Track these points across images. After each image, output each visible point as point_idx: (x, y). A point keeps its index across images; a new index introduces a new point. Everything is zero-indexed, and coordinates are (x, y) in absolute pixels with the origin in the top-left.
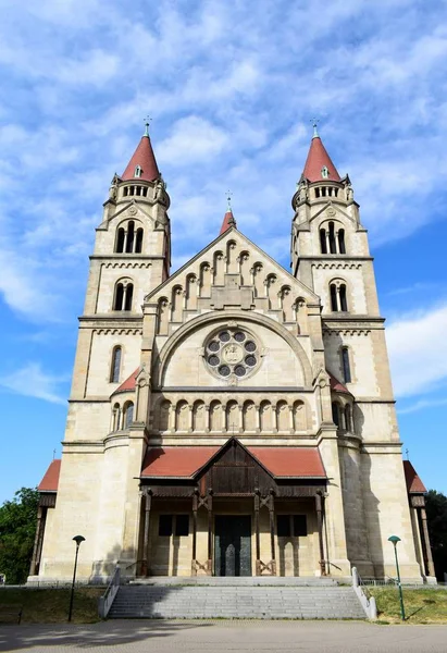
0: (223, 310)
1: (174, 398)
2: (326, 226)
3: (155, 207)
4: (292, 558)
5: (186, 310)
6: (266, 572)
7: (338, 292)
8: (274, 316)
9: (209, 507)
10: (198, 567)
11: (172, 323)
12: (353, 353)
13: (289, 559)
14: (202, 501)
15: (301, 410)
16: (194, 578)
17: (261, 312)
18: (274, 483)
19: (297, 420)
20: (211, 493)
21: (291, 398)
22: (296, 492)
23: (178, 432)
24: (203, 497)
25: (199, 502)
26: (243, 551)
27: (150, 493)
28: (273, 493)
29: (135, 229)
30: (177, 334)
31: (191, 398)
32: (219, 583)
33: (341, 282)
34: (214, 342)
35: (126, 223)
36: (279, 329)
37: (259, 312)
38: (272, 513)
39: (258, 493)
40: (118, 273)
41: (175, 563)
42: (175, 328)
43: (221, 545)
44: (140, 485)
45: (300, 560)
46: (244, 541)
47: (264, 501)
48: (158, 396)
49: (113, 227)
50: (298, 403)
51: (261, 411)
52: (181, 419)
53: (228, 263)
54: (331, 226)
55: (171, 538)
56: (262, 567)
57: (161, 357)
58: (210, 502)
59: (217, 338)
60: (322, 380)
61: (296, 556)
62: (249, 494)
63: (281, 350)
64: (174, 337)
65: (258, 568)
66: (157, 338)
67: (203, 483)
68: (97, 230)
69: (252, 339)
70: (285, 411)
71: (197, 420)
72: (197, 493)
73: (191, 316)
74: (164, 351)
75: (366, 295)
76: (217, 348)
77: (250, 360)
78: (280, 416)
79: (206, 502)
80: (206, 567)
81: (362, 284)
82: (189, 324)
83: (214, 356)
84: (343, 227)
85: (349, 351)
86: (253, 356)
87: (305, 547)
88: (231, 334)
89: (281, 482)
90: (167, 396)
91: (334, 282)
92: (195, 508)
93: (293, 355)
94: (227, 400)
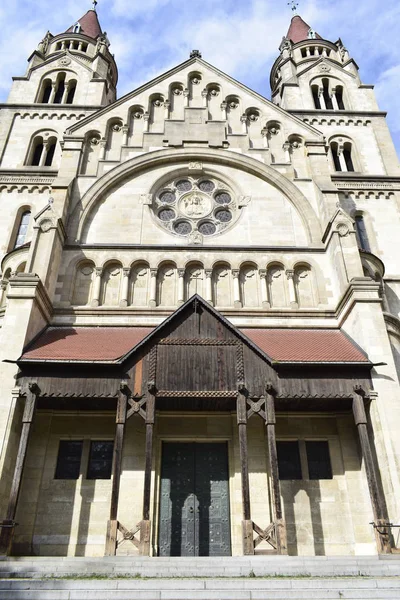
0: (181, 147)
1: (100, 258)
2: (319, 82)
3: (96, 61)
4: (309, 521)
5: (127, 147)
6: (263, 545)
7: (342, 152)
8: (257, 156)
9: (149, 415)
10: (120, 536)
11: (104, 161)
12: (371, 219)
13: (304, 522)
14: (135, 406)
15: (306, 279)
16: (112, 560)
17: (239, 151)
18: (272, 373)
19: (301, 292)
20: (153, 391)
21: (289, 260)
22: (316, 388)
23: (103, 307)
24: (137, 399)
25: (128, 407)
26: (215, 507)
27: (35, 389)
28: (272, 391)
29: (67, 80)
30: (112, 175)
31: (127, 258)
32: (164, 572)
33: (345, 140)
34: (167, 191)
35: (56, 73)
36: (266, 172)
37: (235, 150)
38: (271, 429)
39: (243, 391)
40: (38, 124)
41: (83, 530)
42: (107, 167)
43: (172, 497)
44: (18, 377)
45: (325, 523)
46: (216, 487)
47: (255, 406)
48: (73, 255)
49: (37, 77)
50: (302, 267)
51: (241, 280)
52: (109, 289)
53: (190, 97)
54: (326, 83)
55: (79, 482)
56: (256, 535)
57: (84, 203)
58: (151, 407)
59: (172, 186)
60: (340, 225)
61: (316, 517)
62: (225, 393)
63: (269, 199)
64: (106, 179)
65: (247, 537)
66: (79, 180)
67: (138, 372)
68: (14, 79)
69: (225, 187)
70: (281, 279)
71: (137, 291)
72: (126, 391)
73: (133, 154)
74: (90, 195)
75: (380, 153)
76: (172, 199)
77: (223, 213)
78: (273, 287)
79: (144, 407)
80: (137, 536)
81: (374, 143)
82: (131, 164)
83: (167, 208)
84: (341, 84)
85: (365, 218)
86: (226, 209)
87: (332, 499)
88: (193, 181)
89: (286, 370)
90: (89, 254)
91: (336, 140)
92: (120, 417)
93: (289, 204)
94: (186, 261)
